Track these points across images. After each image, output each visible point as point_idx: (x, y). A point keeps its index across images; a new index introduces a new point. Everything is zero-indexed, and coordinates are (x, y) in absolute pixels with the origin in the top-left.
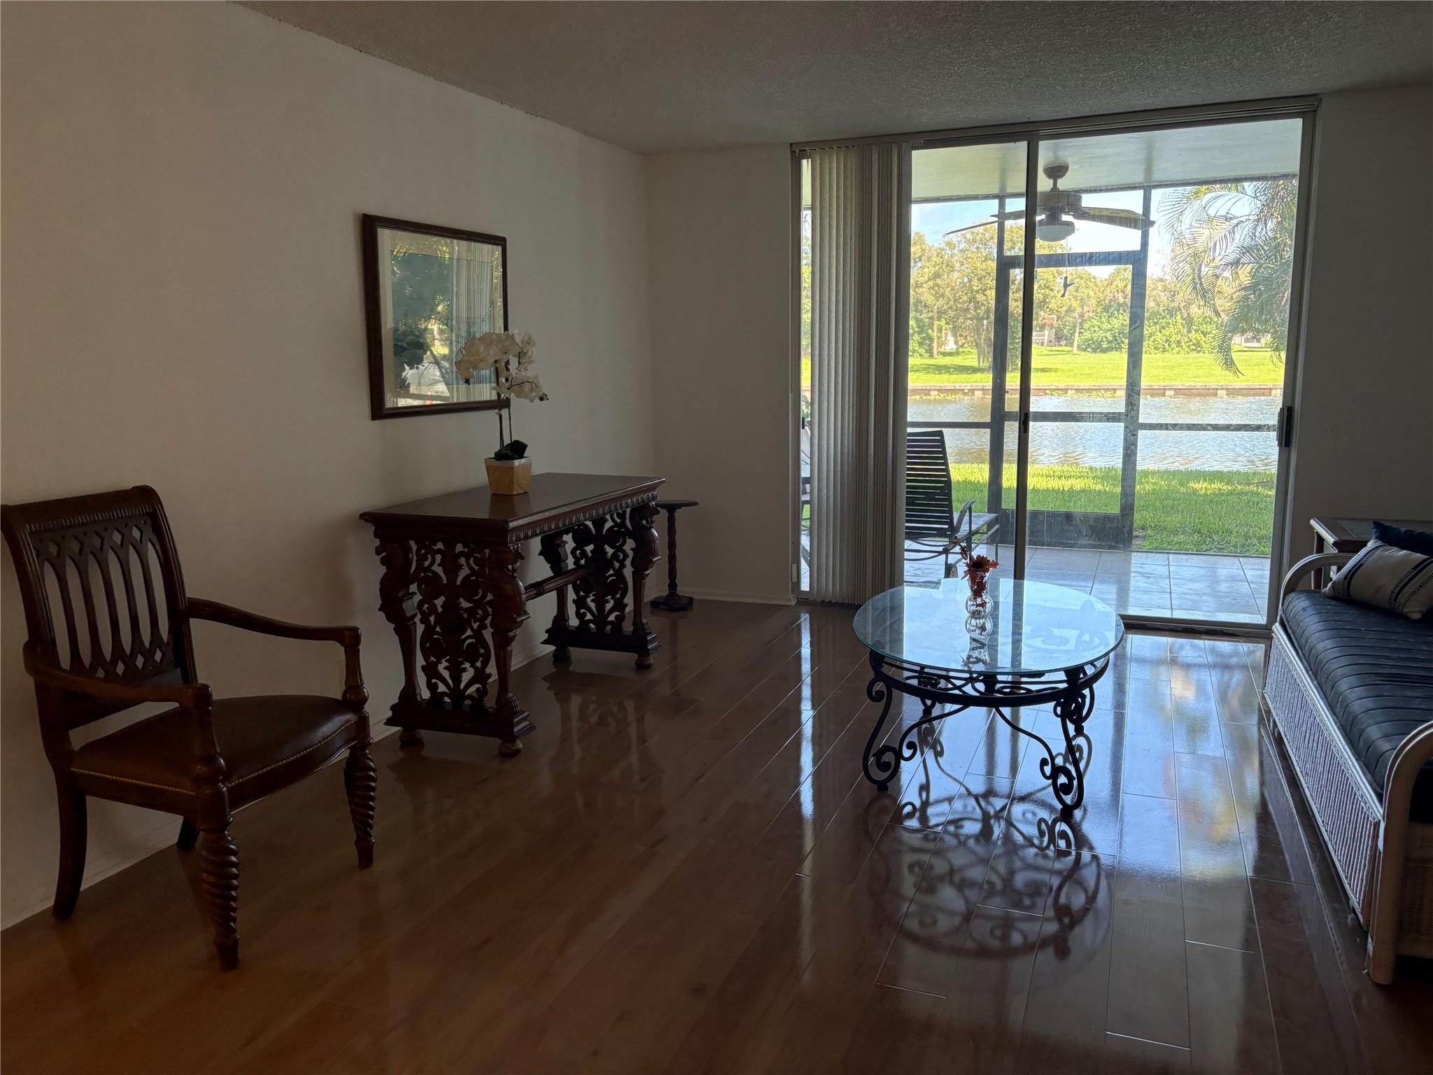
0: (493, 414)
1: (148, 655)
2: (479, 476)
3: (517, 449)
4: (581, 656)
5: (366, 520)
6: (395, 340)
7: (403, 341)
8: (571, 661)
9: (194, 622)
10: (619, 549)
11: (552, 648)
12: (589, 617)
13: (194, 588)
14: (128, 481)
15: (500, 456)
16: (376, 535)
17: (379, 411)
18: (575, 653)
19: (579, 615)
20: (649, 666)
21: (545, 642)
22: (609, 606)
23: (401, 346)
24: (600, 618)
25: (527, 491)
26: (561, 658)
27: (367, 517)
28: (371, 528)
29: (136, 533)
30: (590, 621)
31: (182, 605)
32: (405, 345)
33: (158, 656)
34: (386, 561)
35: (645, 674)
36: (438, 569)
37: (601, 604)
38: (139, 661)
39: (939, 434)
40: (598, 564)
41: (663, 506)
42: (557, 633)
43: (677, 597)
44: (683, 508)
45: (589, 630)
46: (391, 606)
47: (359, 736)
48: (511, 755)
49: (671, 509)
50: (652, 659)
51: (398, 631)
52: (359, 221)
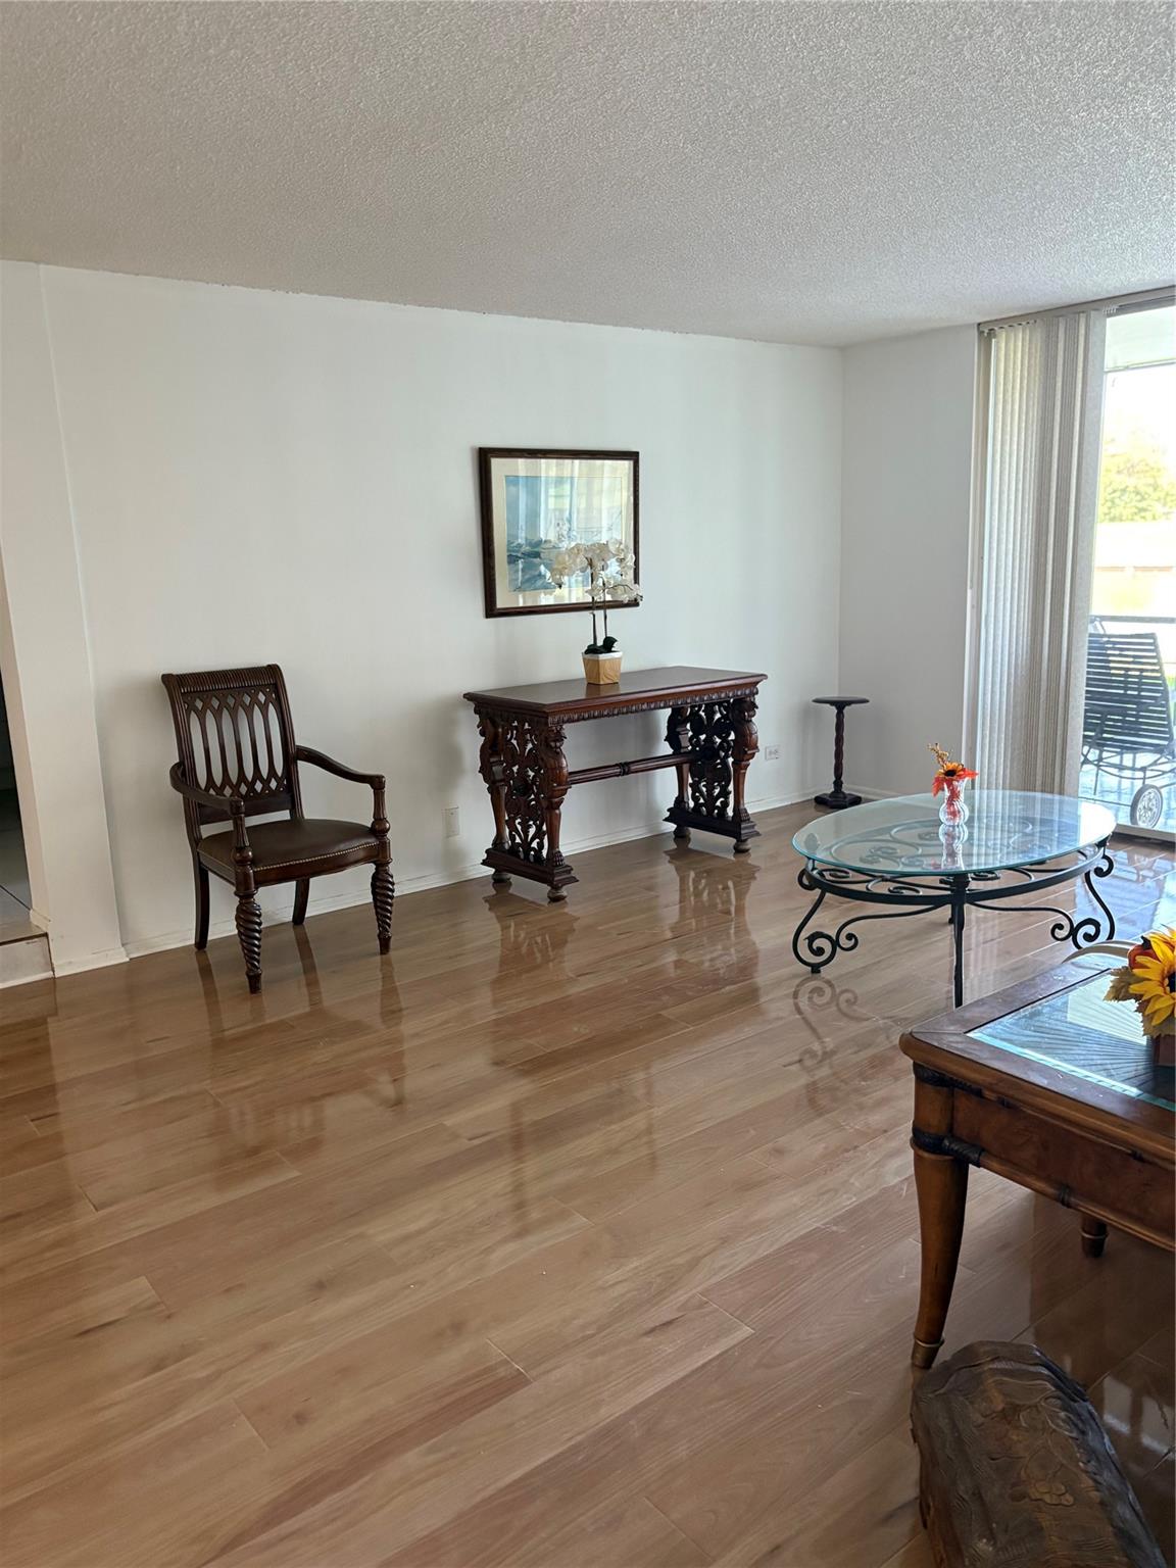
0: (587, 614)
1: (266, 783)
2: (578, 670)
3: (609, 644)
4: (699, 837)
5: (468, 699)
6: (508, 551)
7: (517, 552)
8: (690, 839)
9: (301, 764)
10: (725, 740)
11: (672, 827)
12: (702, 801)
13: (301, 740)
14: (262, 660)
15: (592, 650)
16: (476, 712)
17: (491, 610)
18: (694, 832)
19: (695, 799)
20: (745, 851)
21: (666, 820)
22: (717, 791)
23: (517, 557)
24: (711, 799)
25: (617, 681)
26: (680, 836)
27: (469, 697)
28: (472, 705)
29: (262, 698)
30: (702, 805)
31: (292, 751)
32: (519, 555)
33: (273, 784)
34: (482, 733)
35: (742, 858)
36: (514, 742)
37: (710, 790)
38: (259, 786)
39: (1152, 636)
40: (708, 753)
41: (832, 703)
42: (678, 813)
43: (842, 796)
44: (853, 705)
45: (700, 812)
46: (486, 770)
47: (379, 856)
48: (556, 899)
49: (840, 705)
50: (750, 844)
51: (490, 790)
52: (476, 455)
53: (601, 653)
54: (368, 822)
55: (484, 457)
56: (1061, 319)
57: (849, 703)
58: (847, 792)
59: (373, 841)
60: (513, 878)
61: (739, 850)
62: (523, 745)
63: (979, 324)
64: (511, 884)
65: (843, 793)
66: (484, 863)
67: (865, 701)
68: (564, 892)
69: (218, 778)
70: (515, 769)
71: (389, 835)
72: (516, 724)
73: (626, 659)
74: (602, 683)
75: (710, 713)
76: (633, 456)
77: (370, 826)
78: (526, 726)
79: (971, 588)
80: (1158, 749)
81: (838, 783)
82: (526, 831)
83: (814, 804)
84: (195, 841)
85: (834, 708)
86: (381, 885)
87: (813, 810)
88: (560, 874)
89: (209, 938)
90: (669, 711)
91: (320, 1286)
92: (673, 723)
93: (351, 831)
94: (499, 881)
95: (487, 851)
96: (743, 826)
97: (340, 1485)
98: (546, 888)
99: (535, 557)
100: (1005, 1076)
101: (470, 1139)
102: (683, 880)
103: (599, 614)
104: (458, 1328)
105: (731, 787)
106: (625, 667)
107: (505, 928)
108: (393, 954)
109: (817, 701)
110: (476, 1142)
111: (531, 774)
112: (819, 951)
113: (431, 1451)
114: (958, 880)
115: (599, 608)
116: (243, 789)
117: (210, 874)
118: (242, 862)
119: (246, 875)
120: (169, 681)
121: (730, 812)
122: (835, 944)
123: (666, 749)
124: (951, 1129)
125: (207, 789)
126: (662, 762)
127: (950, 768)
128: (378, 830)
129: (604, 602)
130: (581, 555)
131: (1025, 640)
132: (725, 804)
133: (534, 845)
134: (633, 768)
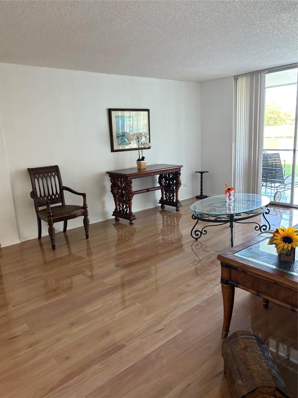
0: (137, 151)
1: (55, 196)
2: (135, 165)
3: (143, 159)
4: (167, 207)
6: (117, 135)
7: (119, 135)
8: (165, 208)
9: (64, 191)
10: (173, 182)
11: (160, 205)
13: (64, 184)
14: (54, 164)
15: (139, 160)
16: (109, 177)
17: (113, 150)
18: (166, 206)
19: (166, 197)
20: (179, 210)
21: (159, 203)
22: (171, 195)
23: (119, 136)
24: (170, 197)
25: (145, 168)
26: (162, 207)
27: (107, 173)
28: (108, 175)
29: (54, 174)
30: (168, 199)
31: (62, 188)
33: (57, 196)
34: (111, 182)
35: (178, 212)
36: (119, 184)
37: (170, 195)
38: (53, 197)
39: (278, 154)
40: (169, 185)
41: (200, 172)
42: (162, 201)
43: (202, 196)
44: (205, 173)
45: (167, 201)
46: (112, 191)
47: (85, 214)
48: (131, 224)
49: (202, 173)
50: (180, 209)
51: (113, 196)
52: (108, 110)
53: (141, 161)
54: (82, 205)
55: (110, 111)
56: (254, 74)
57: (204, 172)
58: (204, 195)
59: (83, 210)
60: (120, 219)
61: (177, 210)
62: (122, 185)
63: (234, 76)
64: (120, 220)
65: (203, 195)
66: (113, 215)
67: (208, 172)
68: (133, 222)
69: (43, 195)
70: (120, 191)
71: (87, 208)
72: (120, 179)
73: (147, 162)
74: (141, 168)
75: (169, 176)
76: (148, 110)
77: (82, 206)
78: (122, 180)
79: (234, 143)
80: (280, 182)
81: (201, 193)
82: (123, 207)
83: (196, 198)
84: (37, 211)
85: (200, 174)
86: (86, 221)
87: (196, 200)
88: (132, 217)
89: (42, 236)
90: (159, 175)
91: (72, 324)
92: (160, 178)
93: (78, 208)
94: (116, 220)
95: (113, 212)
96: (178, 204)
97: (78, 374)
98: (129, 221)
99: (124, 136)
100: (243, 265)
101: (110, 285)
102: (163, 218)
103: (140, 151)
104: (108, 333)
105: (175, 194)
106: (147, 164)
107: (118, 231)
108: (89, 239)
109: (196, 172)
110: (112, 286)
111: (124, 192)
112: (197, 235)
113: (102, 364)
114: (231, 216)
115: (140, 149)
116: (49, 198)
117: (41, 219)
118: (50, 216)
119: (51, 220)
120: (29, 170)
121: (175, 200)
122: (201, 233)
123: (158, 185)
124: (230, 278)
125: (40, 198)
126: (157, 188)
127: (229, 188)
128: (85, 207)
129: (142, 148)
130: (135, 136)
131: (247, 156)
132: (173, 199)
133: (125, 210)
134: (150, 190)
